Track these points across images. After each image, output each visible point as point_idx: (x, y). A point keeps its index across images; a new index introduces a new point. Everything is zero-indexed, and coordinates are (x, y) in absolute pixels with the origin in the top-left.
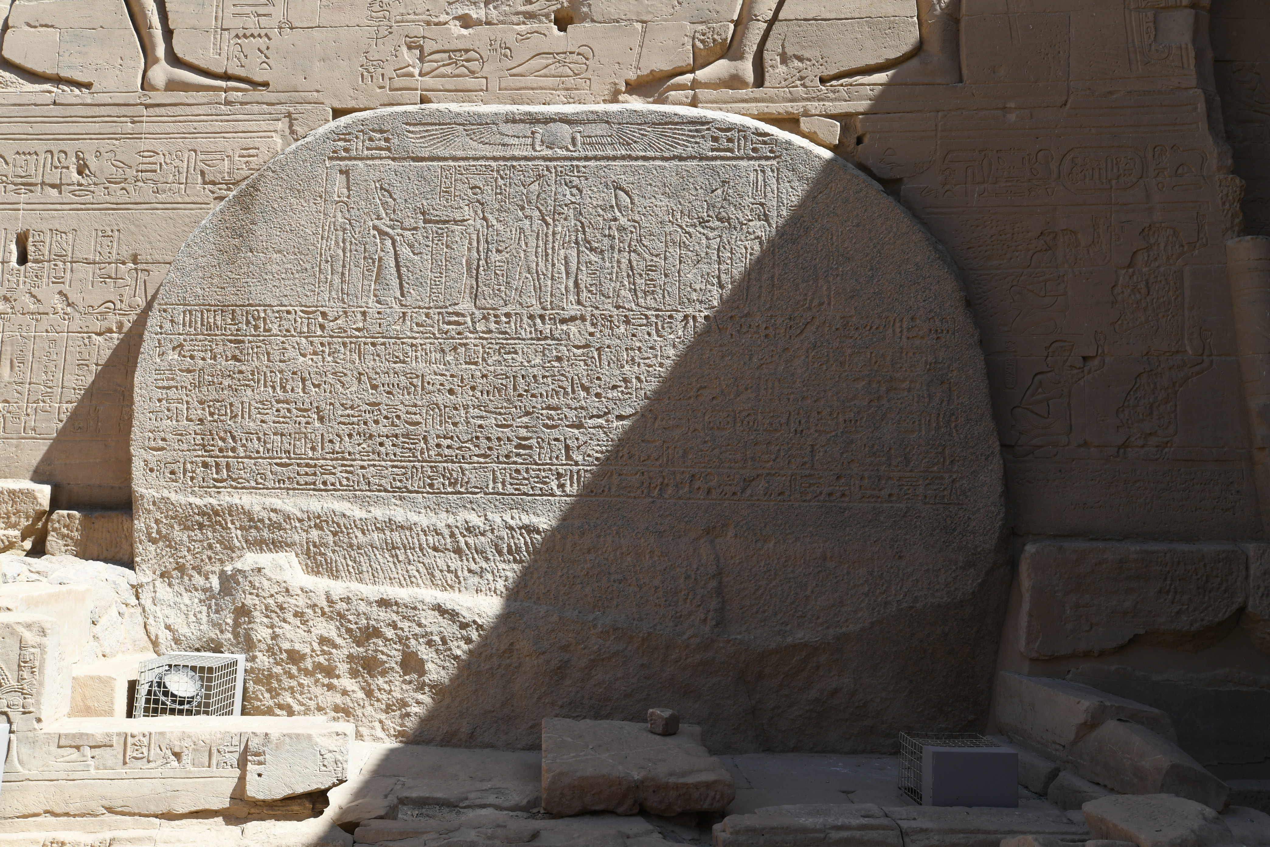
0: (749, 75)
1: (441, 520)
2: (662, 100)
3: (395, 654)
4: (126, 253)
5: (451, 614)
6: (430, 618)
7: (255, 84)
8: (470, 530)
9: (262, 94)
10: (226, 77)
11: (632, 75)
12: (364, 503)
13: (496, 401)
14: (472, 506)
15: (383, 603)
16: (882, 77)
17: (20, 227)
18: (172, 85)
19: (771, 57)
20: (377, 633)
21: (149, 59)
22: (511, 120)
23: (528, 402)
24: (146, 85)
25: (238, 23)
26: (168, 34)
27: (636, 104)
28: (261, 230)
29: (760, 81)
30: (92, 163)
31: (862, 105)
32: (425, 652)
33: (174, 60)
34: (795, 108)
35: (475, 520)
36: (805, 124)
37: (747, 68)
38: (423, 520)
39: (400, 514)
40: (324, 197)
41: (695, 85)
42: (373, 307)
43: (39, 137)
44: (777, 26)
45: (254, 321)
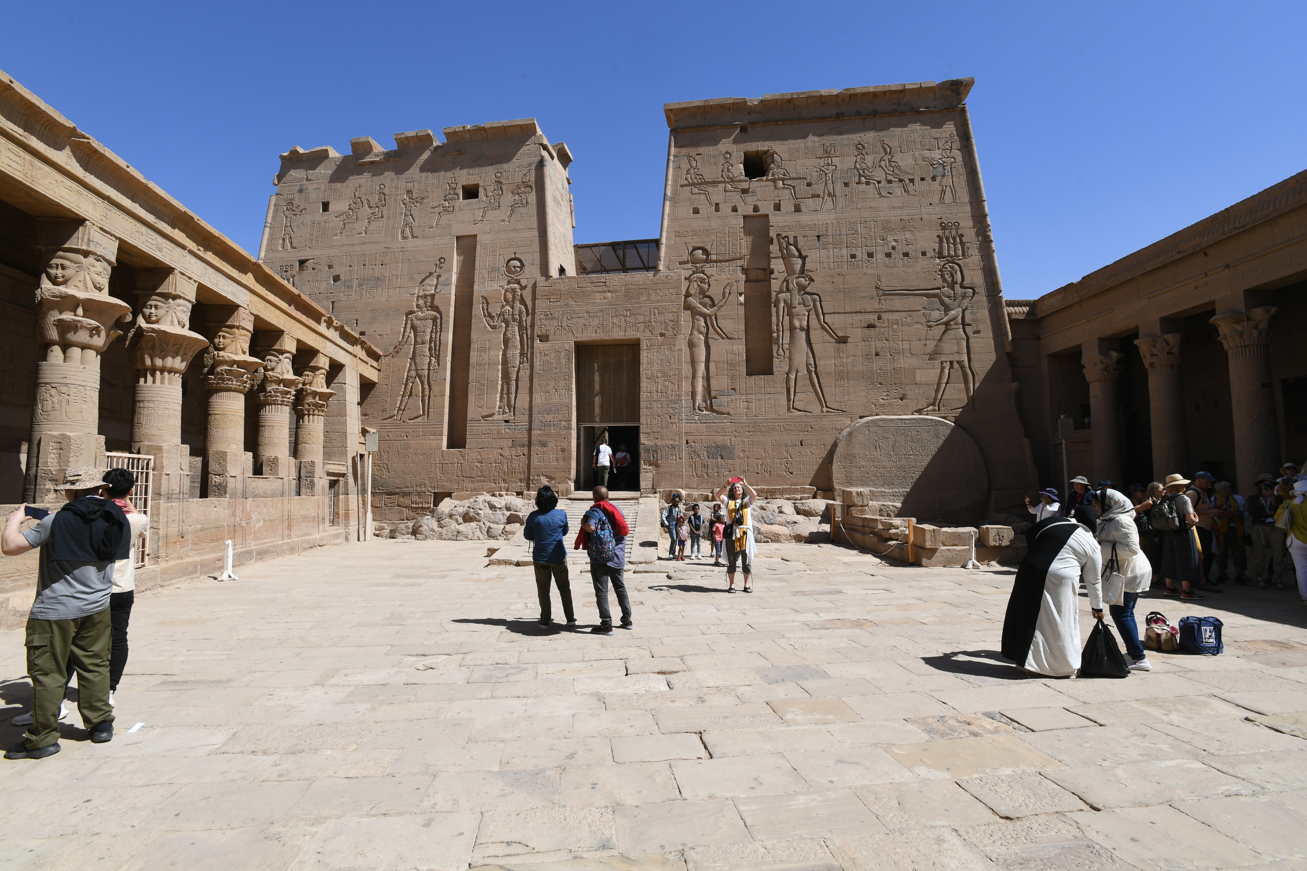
0: (937, 409)
1: (891, 491)
2: (921, 414)
3: (886, 513)
4: (822, 443)
5: (895, 507)
6: (891, 507)
7: (844, 411)
8: (896, 492)
9: (845, 413)
10: (838, 410)
11: (916, 409)
12: (876, 488)
13: (899, 470)
14: (896, 488)
15: (883, 505)
16: (961, 410)
17: (801, 439)
18: (827, 412)
19: (941, 406)
20: (882, 510)
21: (822, 407)
22: (898, 419)
23: (904, 470)
24: (822, 411)
25: (839, 400)
26: (825, 402)
27: (917, 416)
28: (853, 440)
29: (939, 410)
30: (814, 427)
31: (957, 415)
32: (891, 513)
33: (827, 407)
34: (946, 415)
35: (897, 490)
36: (948, 418)
37: (937, 408)
38: (887, 491)
39: (883, 490)
40: (865, 434)
41: (927, 411)
42: (875, 454)
43: (802, 422)
44: (942, 401)
45: (854, 457)
